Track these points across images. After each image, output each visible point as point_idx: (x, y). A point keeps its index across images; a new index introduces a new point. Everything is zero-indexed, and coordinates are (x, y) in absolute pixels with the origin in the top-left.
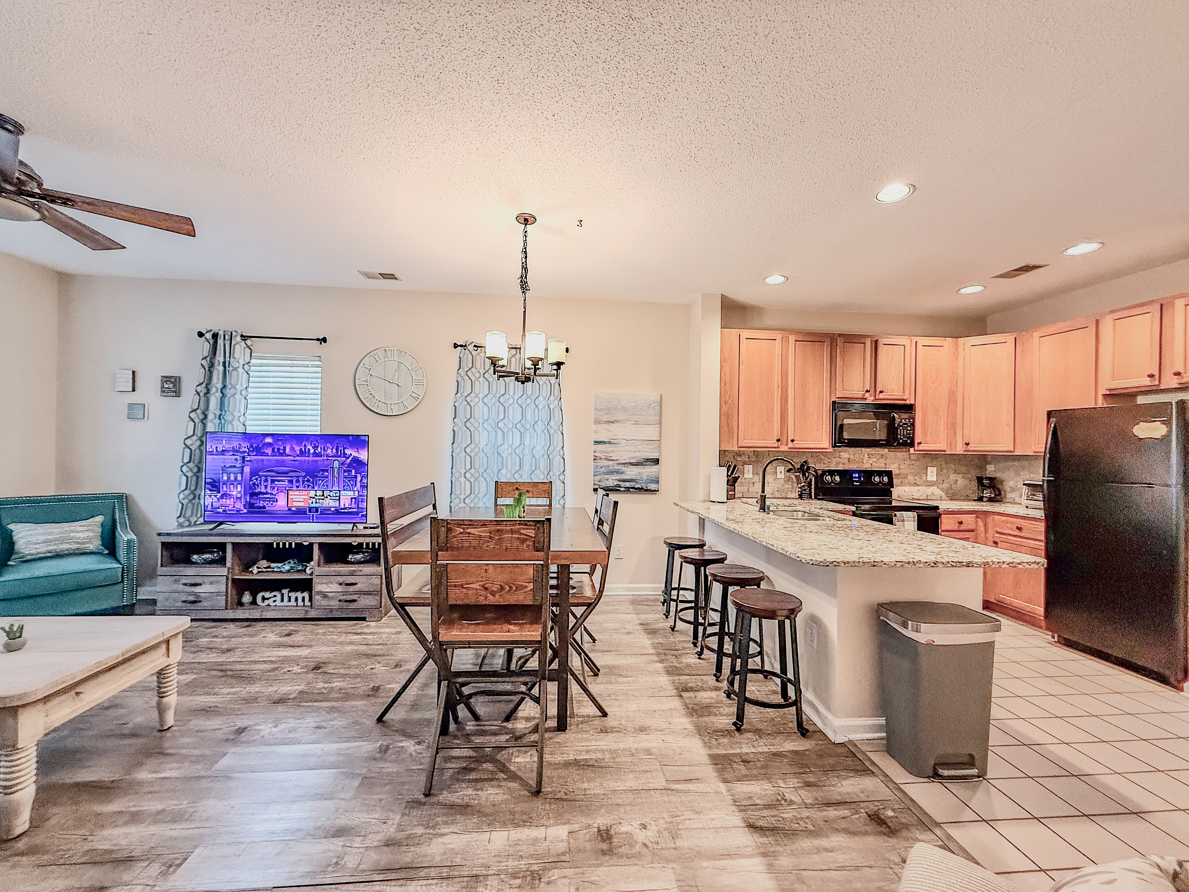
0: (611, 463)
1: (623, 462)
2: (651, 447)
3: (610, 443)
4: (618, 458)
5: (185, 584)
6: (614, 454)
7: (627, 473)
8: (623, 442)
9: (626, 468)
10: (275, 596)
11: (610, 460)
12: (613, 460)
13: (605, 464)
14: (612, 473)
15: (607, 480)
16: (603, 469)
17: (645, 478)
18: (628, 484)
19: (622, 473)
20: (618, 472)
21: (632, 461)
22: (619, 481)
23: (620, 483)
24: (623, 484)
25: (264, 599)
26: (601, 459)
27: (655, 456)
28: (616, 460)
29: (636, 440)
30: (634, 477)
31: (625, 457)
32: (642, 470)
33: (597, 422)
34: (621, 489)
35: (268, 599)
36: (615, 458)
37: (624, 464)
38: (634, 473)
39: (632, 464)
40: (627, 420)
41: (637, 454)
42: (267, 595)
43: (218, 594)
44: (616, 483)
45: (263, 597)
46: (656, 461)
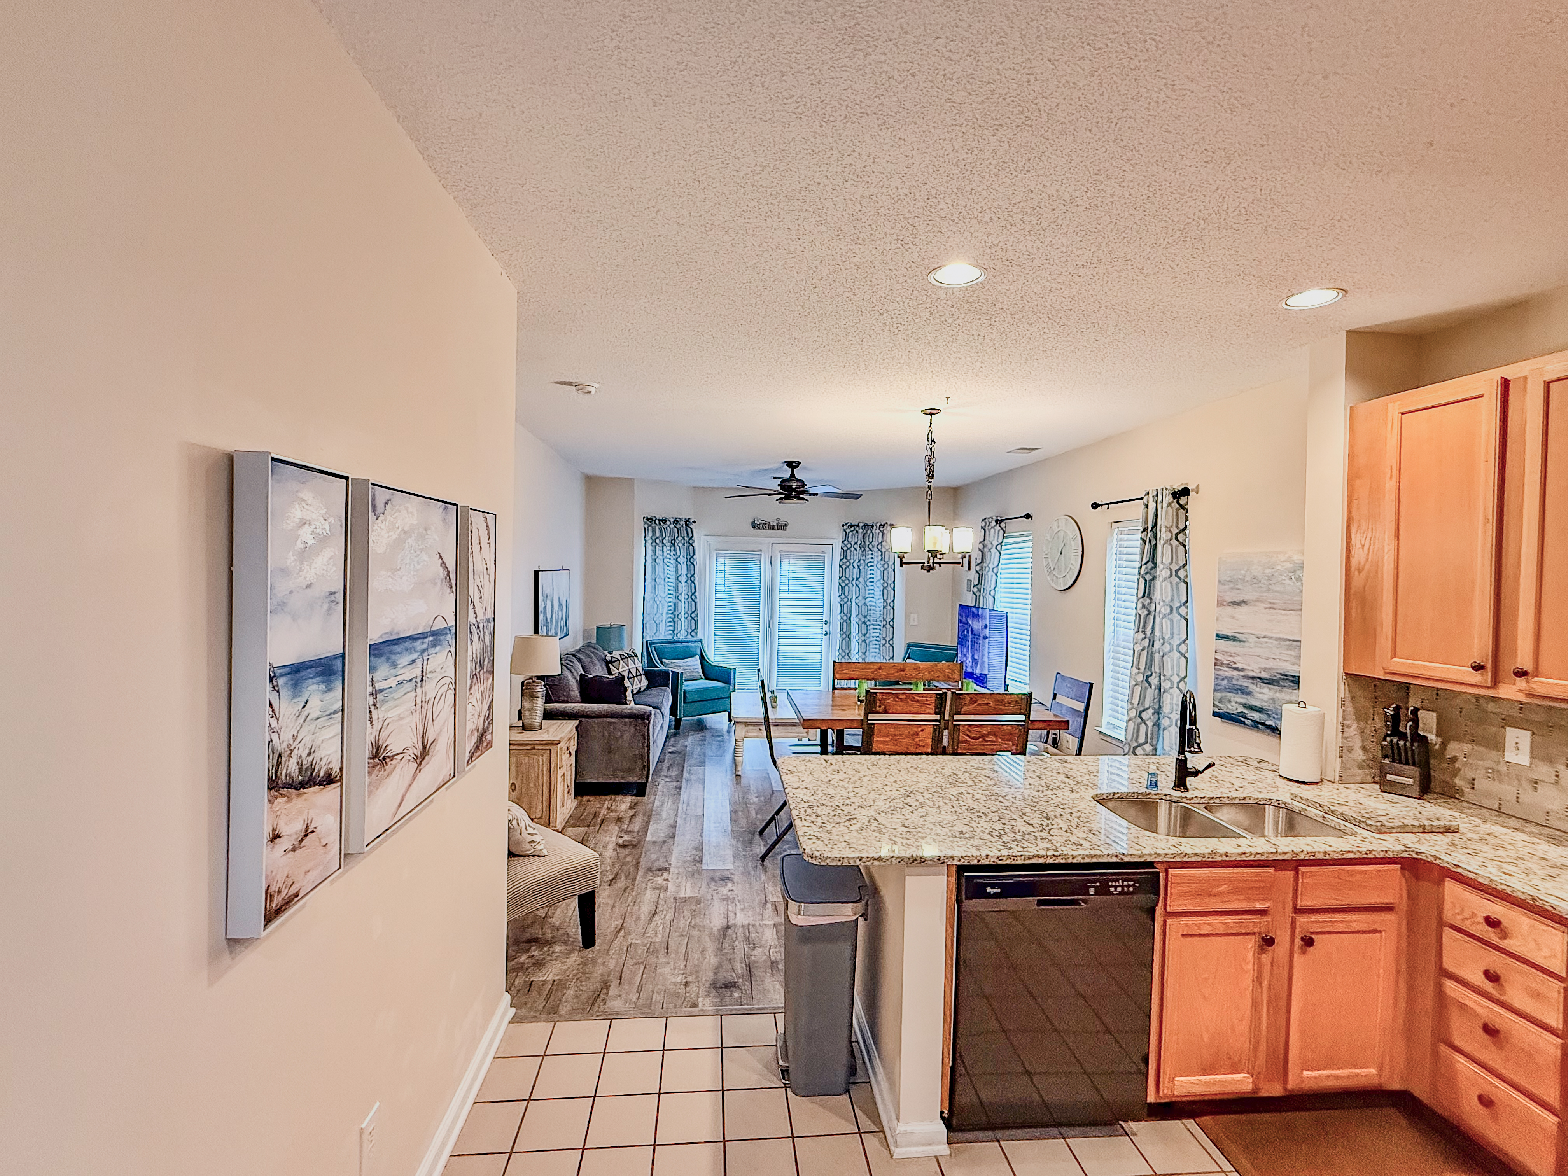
0: (1235, 673)
1: (1251, 674)
4: (1245, 667)
9: (1254, 687)
12: (1237, 669)
13: (1227, 674)
15: (1230, 701)
18: (1256, 716)
19: (1249, 693)
20: (1244, 691)
22: (1245, 706)
23: (1246, 711)
28: (1242, 670)
29: (1271, 638)
31: (1255, 667)
33: (1220, 604)
34: (1247, 722)
40: (1257, 601)
41: (1270, 664)
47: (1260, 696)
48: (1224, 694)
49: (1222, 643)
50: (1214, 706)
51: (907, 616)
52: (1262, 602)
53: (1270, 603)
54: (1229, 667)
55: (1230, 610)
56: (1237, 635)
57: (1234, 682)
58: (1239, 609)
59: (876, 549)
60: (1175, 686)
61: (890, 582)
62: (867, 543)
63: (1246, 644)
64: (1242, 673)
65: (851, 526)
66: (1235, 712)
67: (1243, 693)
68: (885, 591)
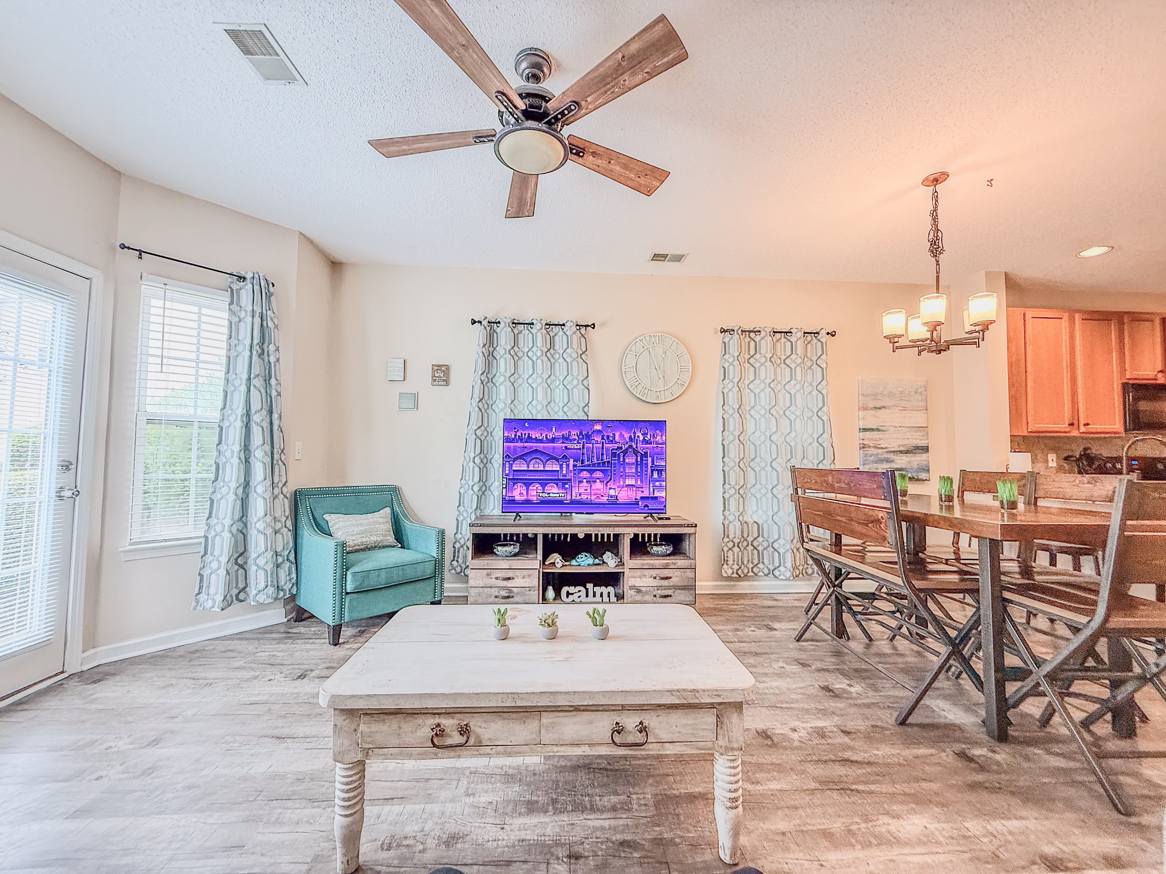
2: (920, 434)
5: (497, 578)
6: (882, 441)
7: (897, 461)
8: (892, 429)
10: (579, 591)
11: (879, 448)
14: (881, 461)
16: (873, 458)
17: (915, 466)
21: (901, 449)
25: (568, 594)
26: (869, 447)
27: (922, 443)
30: (904, 466)
32: (913, 459)
35: (572, 594)
36: (884, 446)
37: (894, 452)
38: (904, 462)
39: (901, 452)
42: (572, 589)
43: (530, 588)
45: (568, 592)
46: (925, 449)
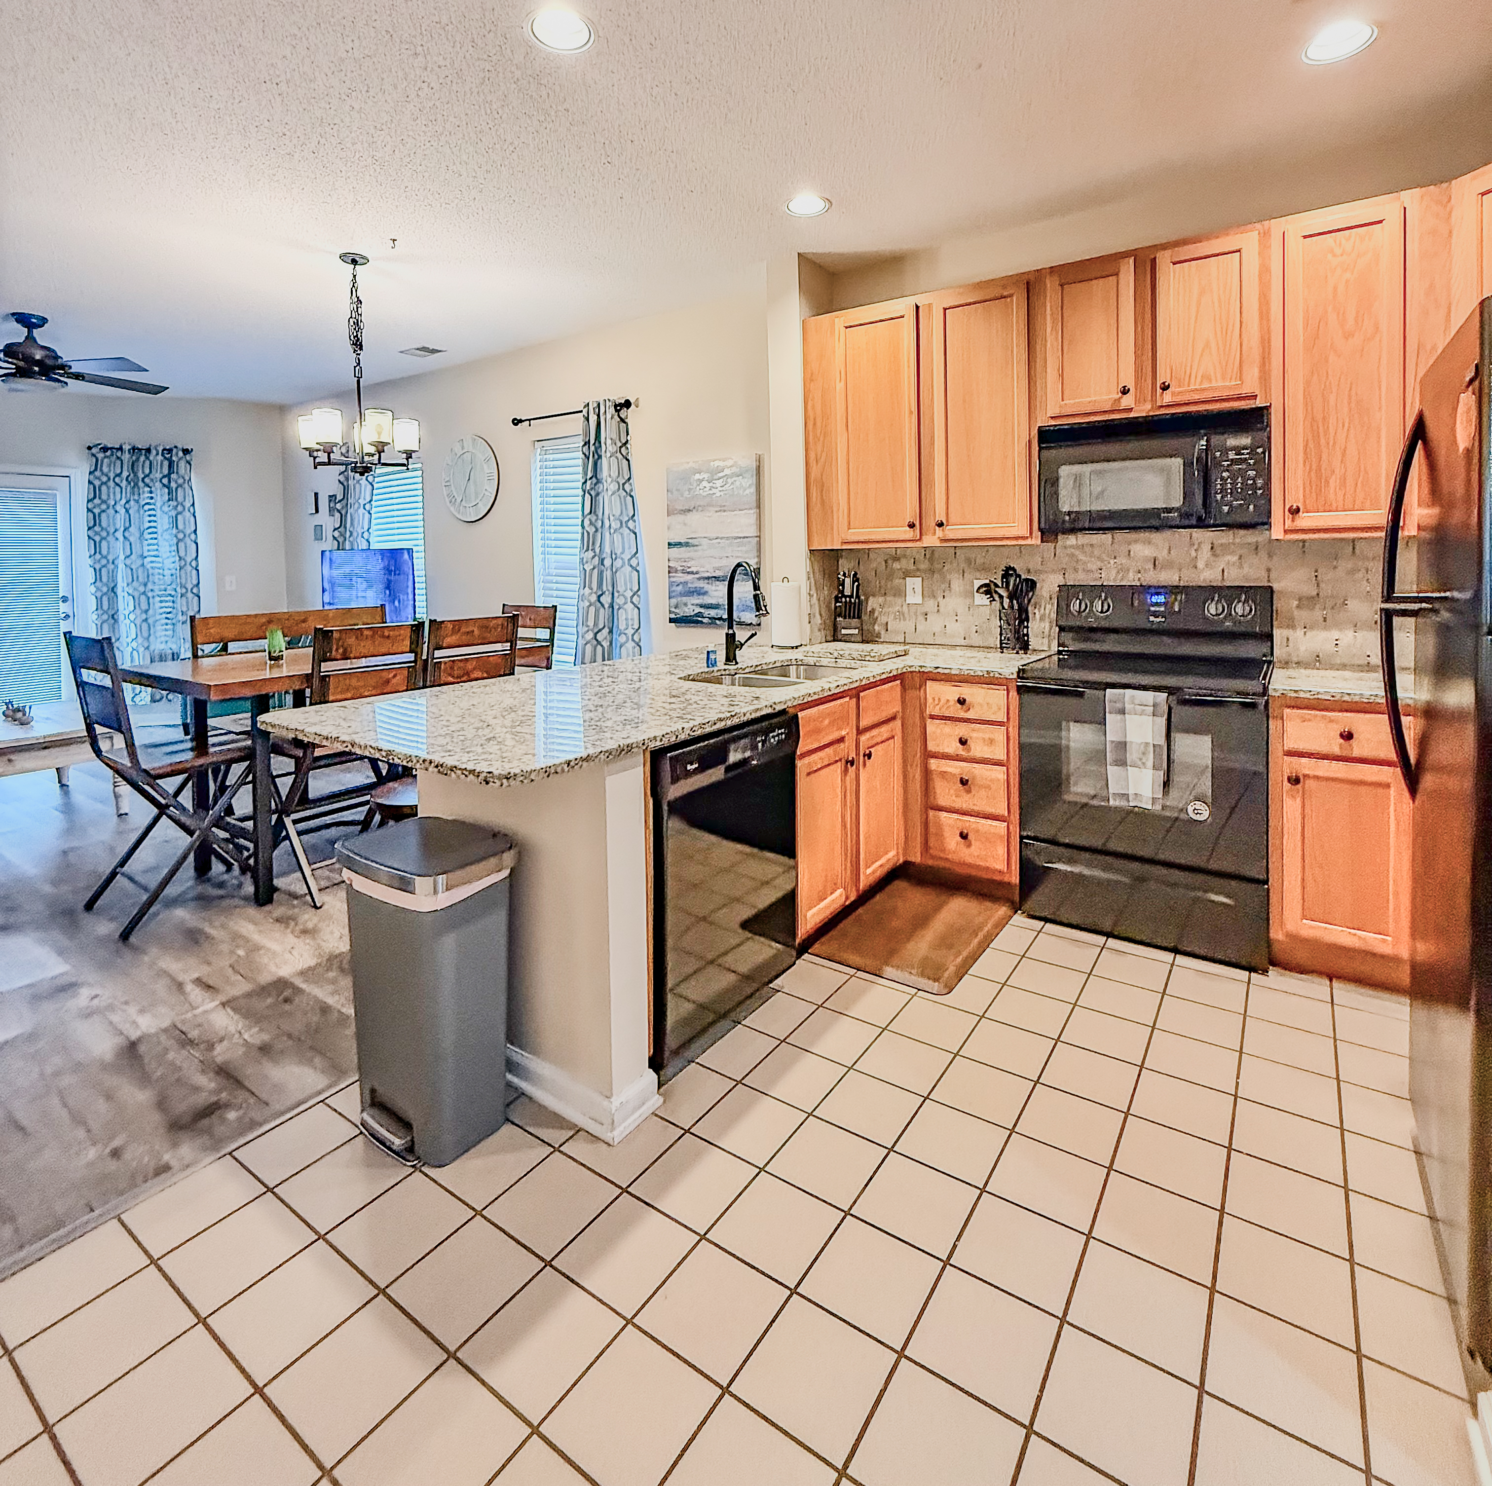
0: (691, 577)
1: (706, 575)
2: (744, 549)
3: (687, 544)
4: (698, 569)
6: (693, 562)
7: (711, 593)
8: (705, 542)
9: (710, 586)
11: (688, 573)
12: (692, 573)
13: (682, 580)
14: (692, 593)
15: (686, 605)
16: (681, 587)
18: (711, 613)
19: (705, 593)
20: (700, 592)
21: (718, 573)
22: (701, 606)
23: (702, 610)
24: (706, 612)
26: (676, 571)
28: (697, 573)
29: (722, 538)
31: (708, 567)
33: (670, 513)
34: (704, 621)
36: (694, 569)
37: (708, 578)
38: (720, 594)
39: (717, 578)
40: (707, 506)
41: (724, 562)
44: (698, 610)
47: (716, 594)
48: (679, 599)
49: (675, 550)
50: (670, 612)
51: (220, 581)
52: (713, 506)
53: (721, 506)
54: (683, 572)
55: (681, 518)
56: (690, 541)
57: (690, 585)
58: (690, 515)
59: (158, 484)
60: (629, 600)
61: (188, 532)
62: (141, 476)
63: (699, 548)
64: (697, 576)
65: (105, 449)
66: (692, 614)
67: (699, 594)
68: (181, 545)
